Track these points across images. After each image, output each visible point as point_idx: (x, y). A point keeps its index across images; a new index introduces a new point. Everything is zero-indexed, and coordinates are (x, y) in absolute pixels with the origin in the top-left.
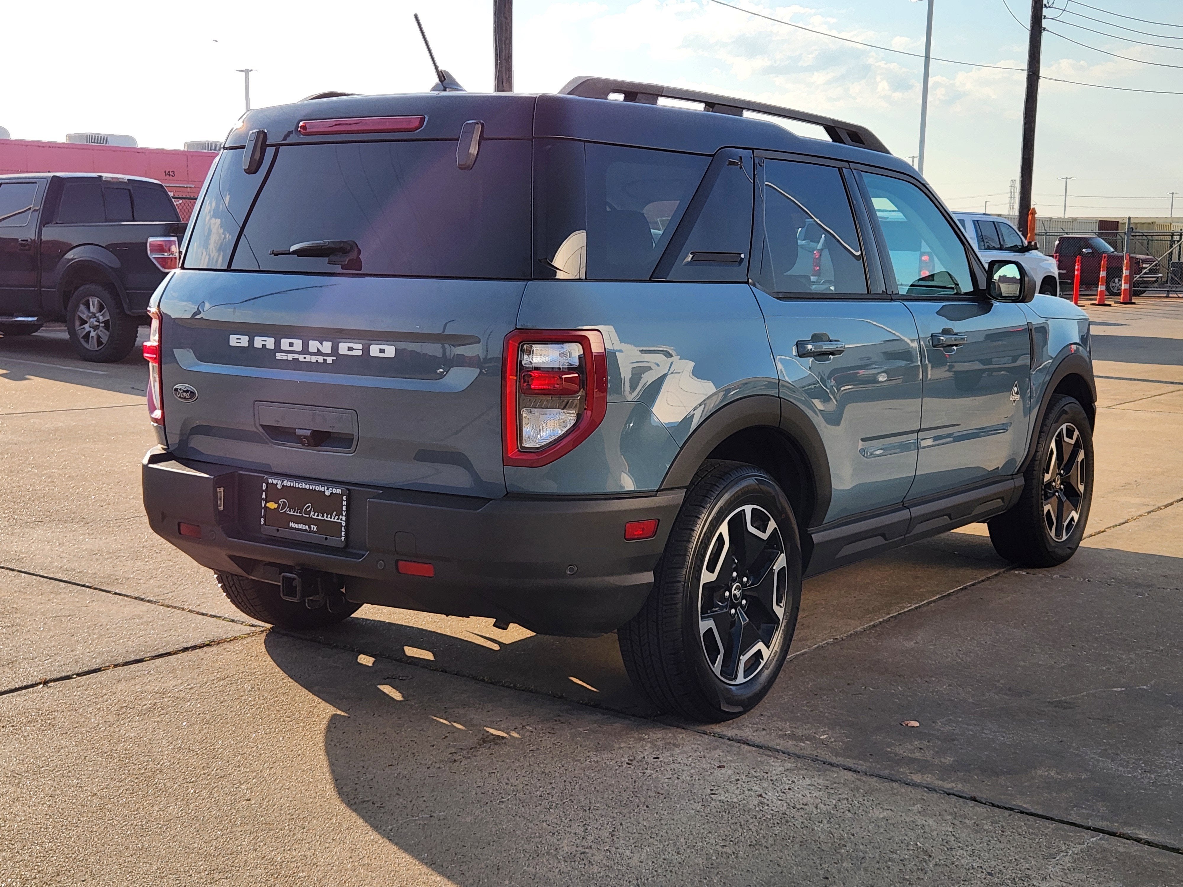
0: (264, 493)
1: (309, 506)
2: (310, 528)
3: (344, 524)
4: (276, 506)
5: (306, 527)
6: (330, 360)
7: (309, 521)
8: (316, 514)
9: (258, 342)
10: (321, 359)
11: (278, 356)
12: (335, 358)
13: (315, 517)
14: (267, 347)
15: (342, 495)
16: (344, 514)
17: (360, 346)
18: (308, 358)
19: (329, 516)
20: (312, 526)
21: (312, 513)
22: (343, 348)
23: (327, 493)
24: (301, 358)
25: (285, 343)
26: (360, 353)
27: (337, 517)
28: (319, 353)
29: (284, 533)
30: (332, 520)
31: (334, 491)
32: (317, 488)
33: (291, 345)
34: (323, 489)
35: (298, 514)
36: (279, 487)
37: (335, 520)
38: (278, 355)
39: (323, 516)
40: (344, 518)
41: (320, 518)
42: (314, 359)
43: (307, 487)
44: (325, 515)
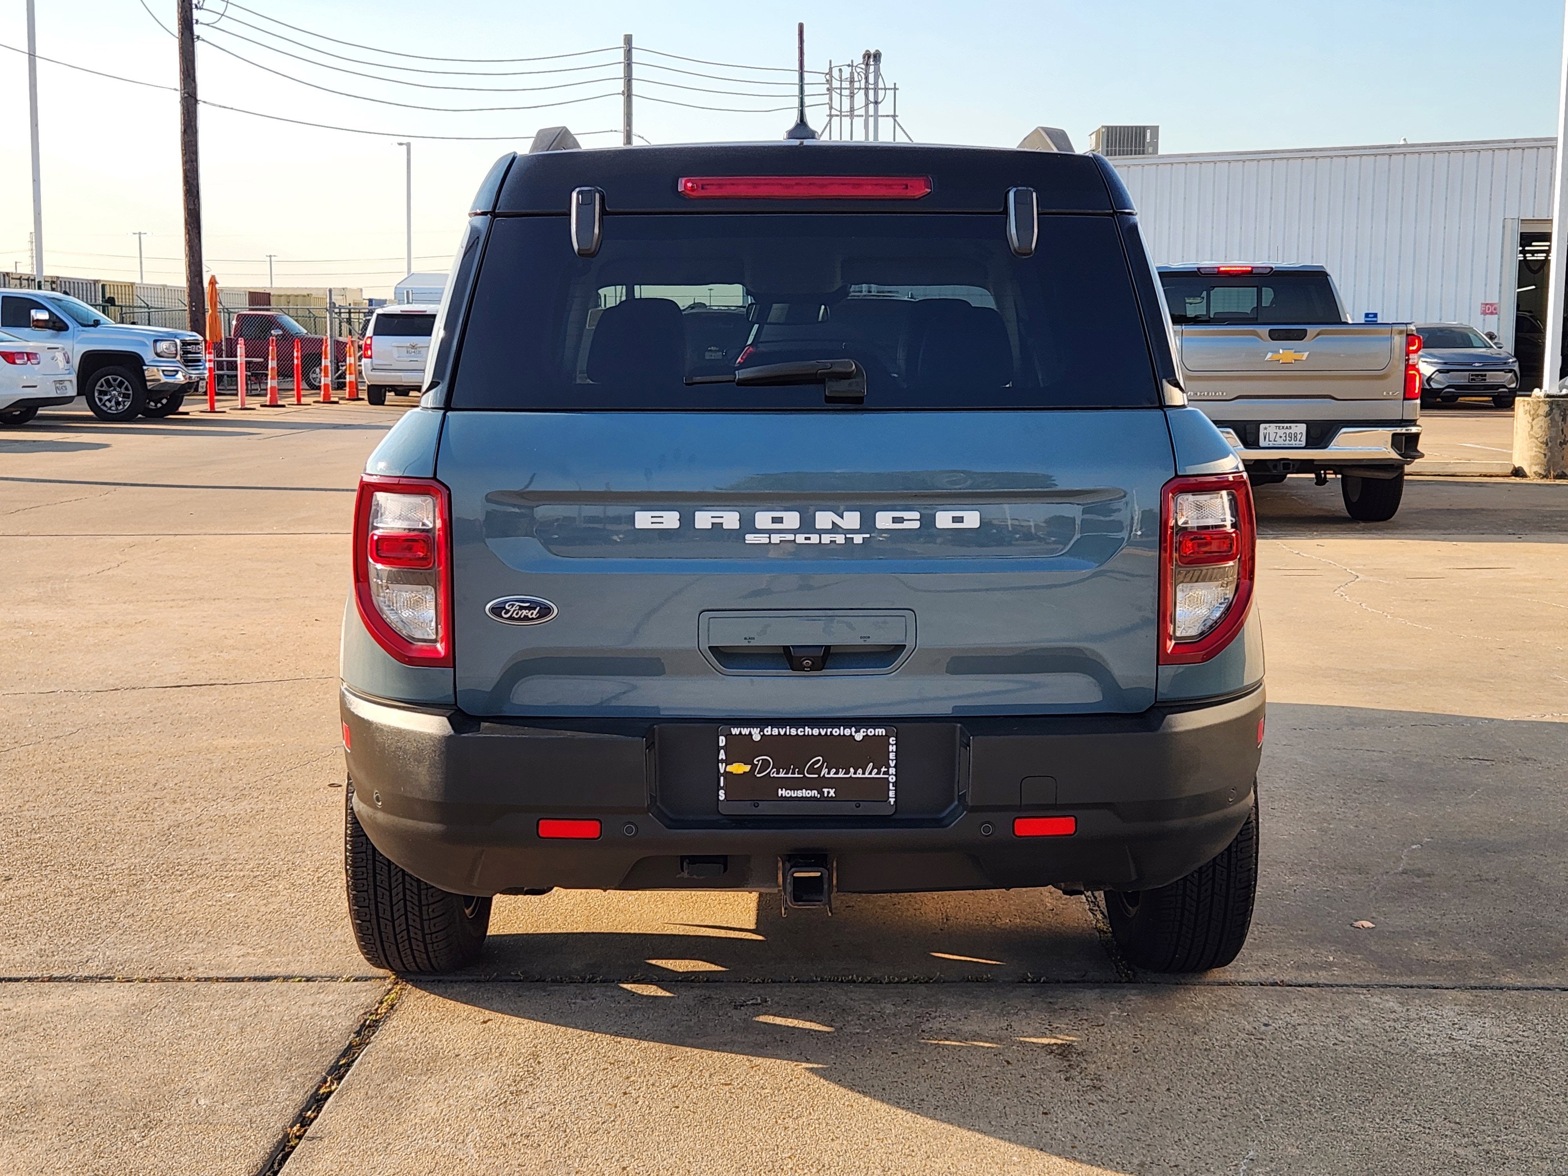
0: (722, 752)
1: (819, 760)
2: (821, 793)
3: (892, 779)
4: (747, 768)
5: (814, 793)
6: (858, 539)
7: (820, 784)
8: (834, 770)
9: (703, 520)
10: (840, 539)
11: (750, 538)
12: (868, 536)
13: (831, 775)
14: (725, 527)
15: (888, 736)
16: (892, 764)
17: (916, 515)
18: (815, 539)
19: (860, 771)
20: (826, 790)
21: (824, 771)
22: (884, 520)
23: (859, 737)
24: (800, 539)
25: (763, 519)
26: (916, 525)
27: (875, 771)
28: (835, 529)
29: (766, 809)
30: (866, 775)
31: (871, 732)
32: (836, 732)
33: (779, 520)
34: (847, 732)
35: (796, 775)
36: (757, 737)
37: (873, 775)
38: (748, 537)
39: (847, 772)
40: (892, 771)
41: (841, 775)
42: (826, 539)
43: (816, 732)
44: (852, 770)
